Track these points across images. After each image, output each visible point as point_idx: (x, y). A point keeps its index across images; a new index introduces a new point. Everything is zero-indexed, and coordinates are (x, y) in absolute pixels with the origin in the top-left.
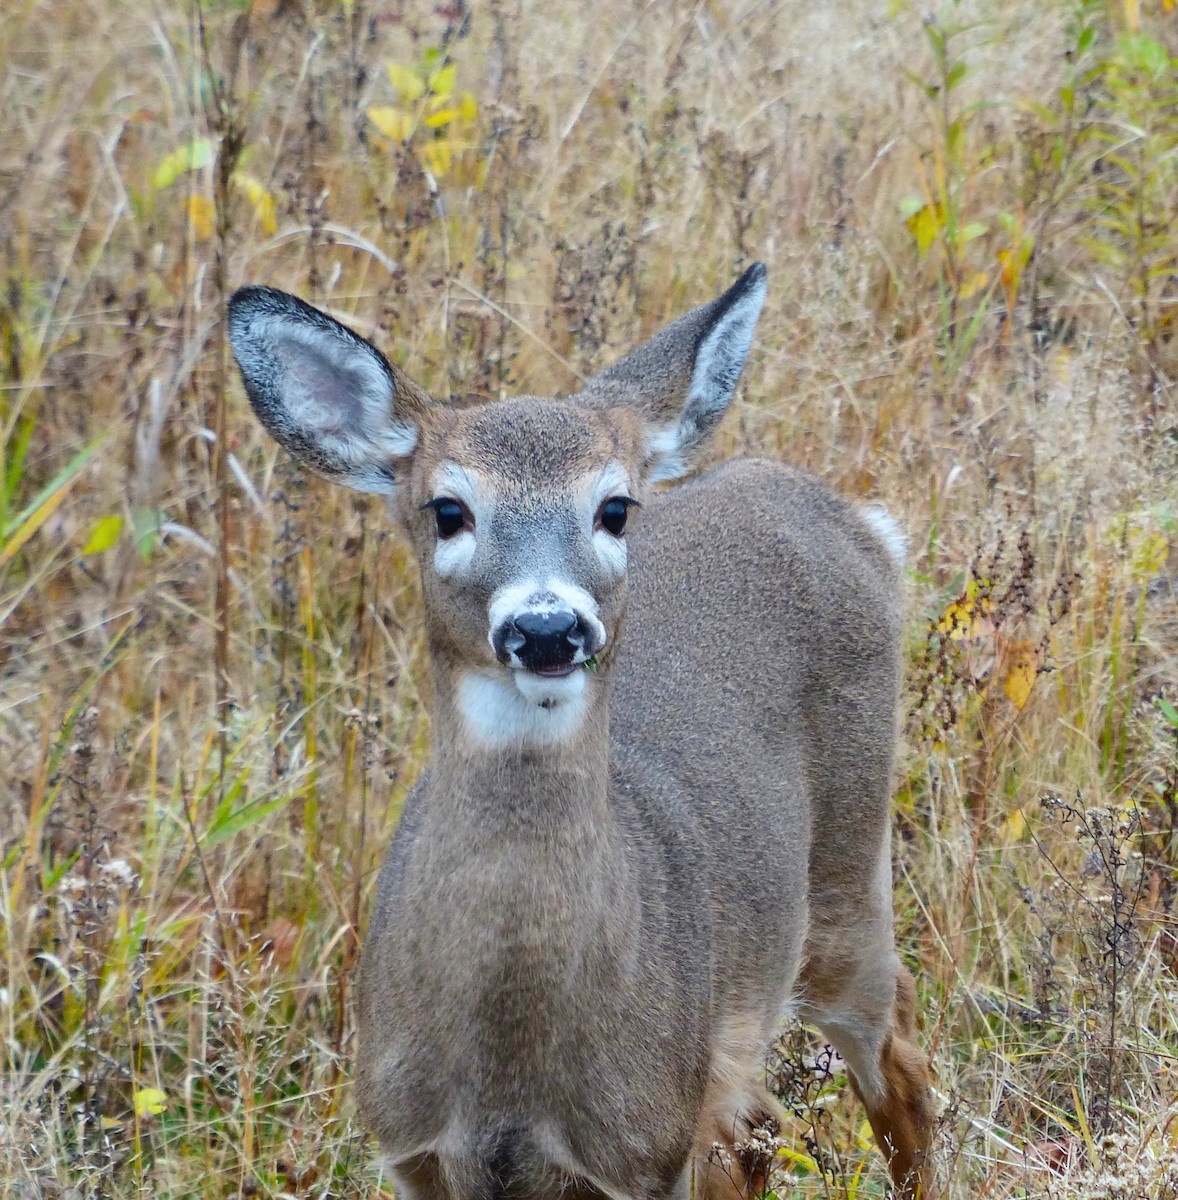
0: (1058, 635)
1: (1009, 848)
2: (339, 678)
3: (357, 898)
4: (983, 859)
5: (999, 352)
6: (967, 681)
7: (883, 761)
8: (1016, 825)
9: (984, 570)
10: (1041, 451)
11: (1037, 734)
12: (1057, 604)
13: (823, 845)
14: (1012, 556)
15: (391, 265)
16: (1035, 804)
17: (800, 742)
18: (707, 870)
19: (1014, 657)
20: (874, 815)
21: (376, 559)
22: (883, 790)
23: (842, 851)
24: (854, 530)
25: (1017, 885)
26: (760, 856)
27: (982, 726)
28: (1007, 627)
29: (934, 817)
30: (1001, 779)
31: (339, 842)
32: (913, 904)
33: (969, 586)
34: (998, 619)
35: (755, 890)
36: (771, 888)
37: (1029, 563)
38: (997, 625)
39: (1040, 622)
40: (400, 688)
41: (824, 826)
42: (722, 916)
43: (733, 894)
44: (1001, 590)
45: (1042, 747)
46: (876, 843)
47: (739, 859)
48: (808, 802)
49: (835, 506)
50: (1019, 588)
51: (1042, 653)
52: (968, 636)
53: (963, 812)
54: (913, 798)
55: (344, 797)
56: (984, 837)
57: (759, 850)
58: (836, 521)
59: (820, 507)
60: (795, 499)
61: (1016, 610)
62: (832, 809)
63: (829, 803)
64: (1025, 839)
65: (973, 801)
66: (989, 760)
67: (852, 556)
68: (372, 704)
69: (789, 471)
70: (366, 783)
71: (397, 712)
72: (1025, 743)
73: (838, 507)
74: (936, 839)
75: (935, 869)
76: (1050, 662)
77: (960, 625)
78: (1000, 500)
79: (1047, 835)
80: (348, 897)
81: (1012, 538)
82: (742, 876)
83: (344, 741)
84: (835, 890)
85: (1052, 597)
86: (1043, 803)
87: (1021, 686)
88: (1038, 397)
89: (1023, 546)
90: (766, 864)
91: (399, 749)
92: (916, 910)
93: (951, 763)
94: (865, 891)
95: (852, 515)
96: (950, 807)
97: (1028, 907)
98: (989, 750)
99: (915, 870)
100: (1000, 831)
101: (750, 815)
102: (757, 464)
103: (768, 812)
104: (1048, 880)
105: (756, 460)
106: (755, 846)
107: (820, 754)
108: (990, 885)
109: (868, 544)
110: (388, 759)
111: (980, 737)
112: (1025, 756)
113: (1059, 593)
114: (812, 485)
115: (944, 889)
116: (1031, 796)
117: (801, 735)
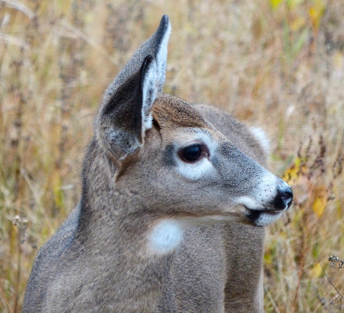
0: (337, 183)
1: (314, 280)
2: (8, 203)
3: (16, 304)
4: (303, 285)
5: (310, 55)
6: (295, 204)
7: (259, 242)
8: (318, 270)
9: (303, 154)
10: (329, 99)
11: (327, 228)
12: (336, 169)
13: (234, 280)
14: (316, 147)
15: (31, 15)
16: (326, 260)
17: (222, 233)
18: (172, 285)
19: (317, 193)
20: (256, 267)
21: (25, 149)
22: (260, 255)
23: (242, 283)
24: (246, 137)
25: (318, 297)
26: (198, 279)
27: (302, 225)
28: (313, 180)
29: (280, 266)
30: (311, 248)
31: (8, 278)
32: (271, 306)
33: (296, 161)
34: (310, 176)
35: (197, 295)
36: (204, 294)
37: (323, 151)
38: (309, 178)
39: (329, 177)
40: (36, 208)
41: (234, 272)
42: (181, 306)
43: (186, 296)
44: (311, 162)
45: (329, 234)
46: (257, 279)
47: (188, 280)
48: (224, 260)
49: (238, 126)
50: (319, 162)
51: (329, 191)
52: (295, 184)
53: (294, 264)
54: (271, 258)
55: (10, 257)
56: (303, 275)
57: (197, 276)
58: (238, 133)
59: (231, 127)
60: (220, 123)
61: (318, 172)
62: (237, 264)
63: (236, 261)
64: (322, 276)
65: (298, 259)
66: (306, 240)
67: (245, 149)
68: (23, 215)
69: (217, 110)
70: (21, 251)
71: (34, 219)
72: (322, 233)
73: (239, 126)
74: (281, 275)
75: (281, 290)
76: (333, 196)
77: (292, 178)
78: (310, 122)
79: (332, 274)
80: (12, 303)
81: (316, 139)
82: (189, 288)
83: (10, 232)
84: (238, 301)
85: (334, 166)
86: (330, 259)
87: (320, 206)
88: (328, 75)
89: (321, 143)
90: (201, 283)
91: (36, 236)
92: (272, 309)
93: (288, 242)
94: (252, 301)
95: (245, 130)
96: (288, 261)
97: (323, 307)
98: (306, 235)
99: (272, 291)
100: (310, 272)
101: (192, 261)
102: (202, 107)
103: (202, 260)
104: (332, 295)
105: (202, 105)
106: (196, 275)
107: (232, 239)
108: (306, 297)
109: (253, 144)
110: (31, 240)
111: (301, 229)
112: (322, 238)
113: (337, 164)
114: (227, 117)
115: (285, 299)
116: (324, 257)
117: (222, 230)
